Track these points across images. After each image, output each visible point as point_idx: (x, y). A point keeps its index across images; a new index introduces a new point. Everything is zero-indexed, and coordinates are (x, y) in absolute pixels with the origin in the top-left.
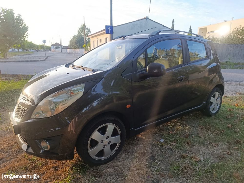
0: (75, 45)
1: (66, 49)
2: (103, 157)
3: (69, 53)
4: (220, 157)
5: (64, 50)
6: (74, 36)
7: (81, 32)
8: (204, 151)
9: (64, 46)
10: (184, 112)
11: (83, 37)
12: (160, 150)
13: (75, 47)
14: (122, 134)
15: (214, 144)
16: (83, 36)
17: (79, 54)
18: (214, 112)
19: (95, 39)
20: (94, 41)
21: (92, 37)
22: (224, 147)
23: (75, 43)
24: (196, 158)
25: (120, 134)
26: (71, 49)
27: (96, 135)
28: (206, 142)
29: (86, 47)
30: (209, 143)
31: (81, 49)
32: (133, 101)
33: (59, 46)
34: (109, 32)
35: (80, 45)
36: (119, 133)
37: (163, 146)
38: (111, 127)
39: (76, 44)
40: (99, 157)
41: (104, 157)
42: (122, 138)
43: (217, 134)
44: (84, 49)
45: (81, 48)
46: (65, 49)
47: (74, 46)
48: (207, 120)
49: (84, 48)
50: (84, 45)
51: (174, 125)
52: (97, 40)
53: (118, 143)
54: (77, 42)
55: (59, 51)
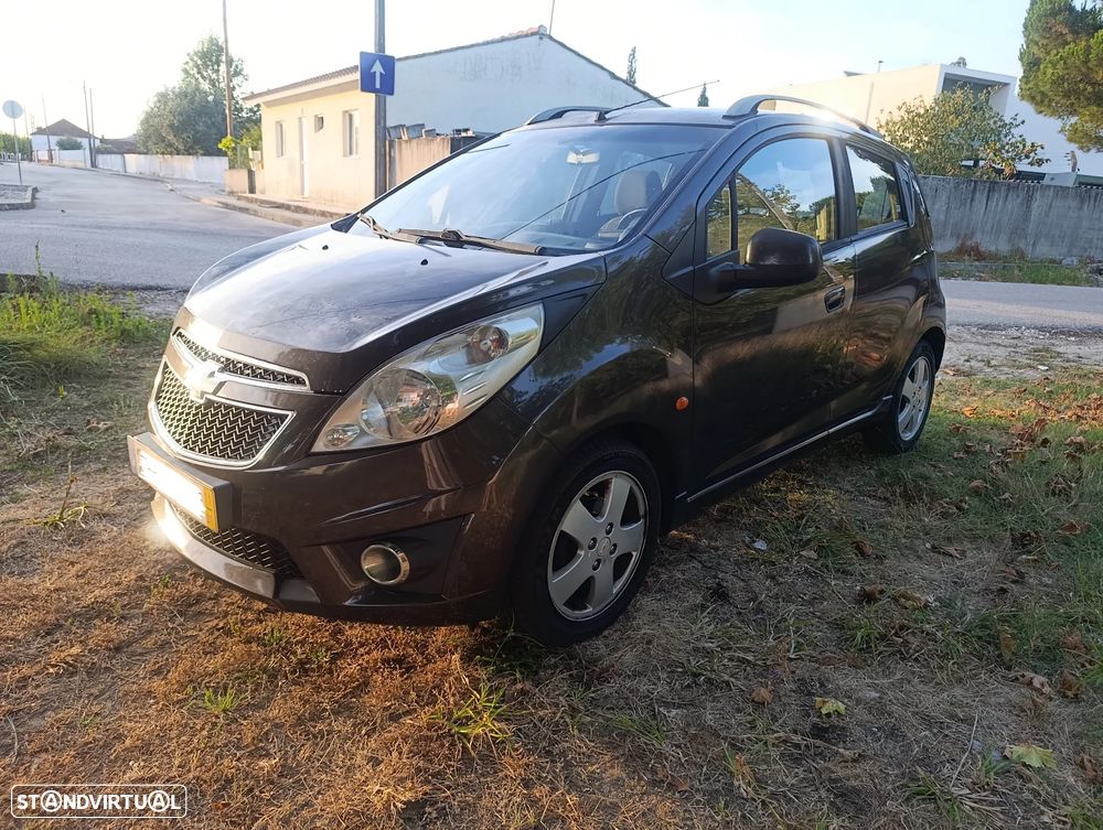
0: (171, 138)
1: (119, 156)
2: (586, 608)
3: (139, 178)
4: (987, 590)
5: (109, 162)
6: (162, 90)
7: (198, 76)
8: (926, 573)
9: (103, 141)
10: (826, 433)
11: (211, 98)
12: (773, 578)
13: (171, 145)
14: (650, 514)
15: (951, 550)
16: (211, 94)
17: (192, 182)
18: (908, 436)
19: (288, 114)
20: (280, 125)
21: (269, 104)
22: (990, 556)
23: (171, 126)
24: (914, 599)
25: (645, 517)
26: (148, 157)
27: (575, 519)
28: (917, 542)
29: (234, 149)
30: (928, 545)
31: (201, 158)
32: (696, 383)
33: (79, 140)
34: (378, 86)
35: (196, 141)
36: (642, 513)
37: (773, 564)
38: (620, 487)
39: (177, 130)
40: (574, 608)
41: (590, 609)
42: (649, 534)
43: (945, 515)
44: (224, 161)
45: (205, 155)
46: (113, 156)
47: (163, 139)
48: (887, 465)
49: (225, 154)
50: (224, 140)
51: (777, 490)
52: (300, 119)
53: (635, 554)
54: (183, 123)
55: (81, 165)
